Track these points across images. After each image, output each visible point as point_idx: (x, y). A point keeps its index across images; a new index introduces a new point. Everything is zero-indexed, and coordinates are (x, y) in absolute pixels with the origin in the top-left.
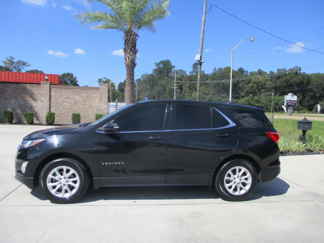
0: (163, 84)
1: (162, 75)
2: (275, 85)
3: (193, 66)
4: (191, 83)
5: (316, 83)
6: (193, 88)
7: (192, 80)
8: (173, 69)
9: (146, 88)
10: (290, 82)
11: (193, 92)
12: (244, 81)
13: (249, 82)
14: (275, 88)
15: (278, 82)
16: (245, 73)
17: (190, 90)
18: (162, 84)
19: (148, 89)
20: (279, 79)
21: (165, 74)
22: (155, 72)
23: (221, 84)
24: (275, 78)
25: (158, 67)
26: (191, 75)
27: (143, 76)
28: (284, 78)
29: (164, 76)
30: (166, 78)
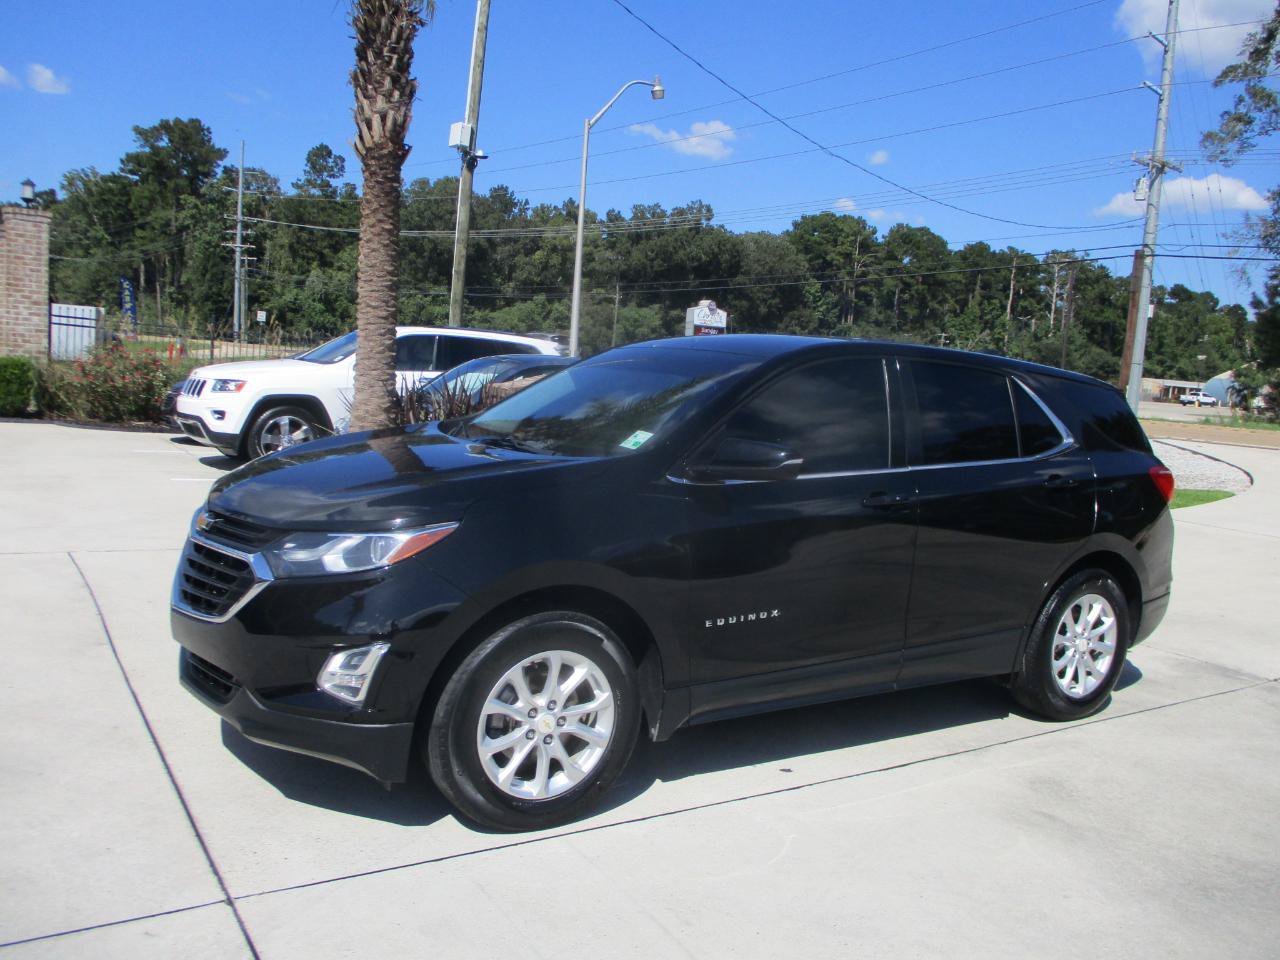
0: (173, 223)
1: (171, 184)
2: (626, 264)
3: (309, 160)
4: (302, 229)
5: (760, 269)
6: (311, 254)
7: (306, 216)
8: (220, 162)
9: (88, 234)
10: (675, 257)
11: (309, 271)
12: (516, 241)
13: (534, 245)
14: (623, 276)
15: (637, 256)
16: (516, 211)
17: (294, 261)
18: (167, 224)
19: (98, 242)
20: (638, 243)
21: (183, 182)
22: (131, 166)
23: (428, 246)
24: (624, 240)
25: (152, 147)
26: (299, 196)
27: (73, 179)
28: (655, 242)
29: (177, 191)
30: (192, 200)
